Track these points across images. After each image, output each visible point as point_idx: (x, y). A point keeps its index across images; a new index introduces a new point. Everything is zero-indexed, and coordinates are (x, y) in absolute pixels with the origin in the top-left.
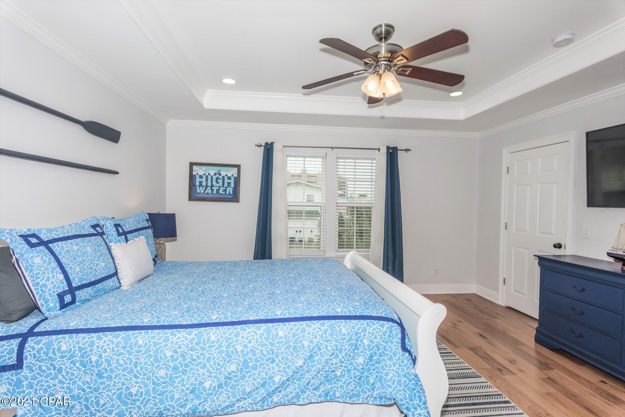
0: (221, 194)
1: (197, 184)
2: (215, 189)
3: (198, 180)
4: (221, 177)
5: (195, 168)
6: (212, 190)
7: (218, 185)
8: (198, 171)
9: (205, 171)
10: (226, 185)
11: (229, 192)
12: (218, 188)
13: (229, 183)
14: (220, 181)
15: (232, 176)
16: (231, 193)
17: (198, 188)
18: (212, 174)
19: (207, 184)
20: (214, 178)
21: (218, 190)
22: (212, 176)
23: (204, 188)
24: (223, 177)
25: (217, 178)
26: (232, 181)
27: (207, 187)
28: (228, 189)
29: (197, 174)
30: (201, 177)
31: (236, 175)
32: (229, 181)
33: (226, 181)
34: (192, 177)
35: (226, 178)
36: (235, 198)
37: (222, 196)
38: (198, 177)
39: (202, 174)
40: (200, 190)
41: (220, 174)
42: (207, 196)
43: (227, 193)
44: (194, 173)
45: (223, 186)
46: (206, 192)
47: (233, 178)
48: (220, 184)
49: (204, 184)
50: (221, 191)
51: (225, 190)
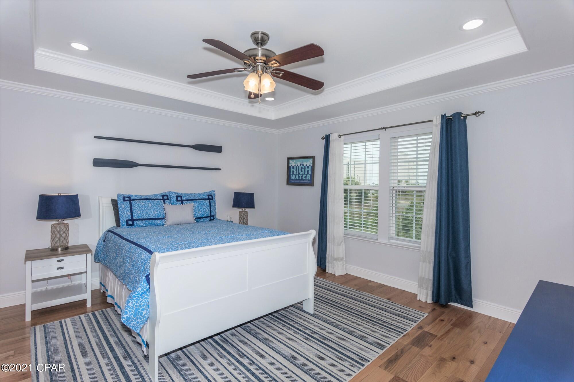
0: (303, 180)
1: (292, 173)
2: (300, 176)
3: (292, 170)
4: (303, 167)
5: (291, 161)
6: (299, 177)
7: (302, 173)
8: (292, 163)
9: (296, 163)
10: (306, 173)
11: (308, 178)
12: (302, 175)
13: (308, 171)
14: (303, 170)
15: (310, 165)
16: (309, 179)
17: (292, 175)
18: (299, 165)
19: (296, 173)
20: (300, 167)
21: (302, 177)
22: (299, 167)
23: (295, 175)
24: (305, 166)
25: (302, 168)
26: (310, 169)
27: (296, 174)
28: (307, 175)
29: (292, 166)
30: (293, 168)
31: (311, 165)
32: (308, 169)
33: (307, 169)
34: (289, 168)
35: (306, 167)
36: (311, 183)
37: (304, 182)
38: (292, 167)
39: (294, 166)
40: (293, 177)
41: (303, 165)
42: (296, 181)
43: (307, 179)
44: (290, 165)
45: (305, 174)
46: (296, 179)
47: (310, 167)
48: (303, 172)
49: (295, 173)
50: (304, 178)
51: (306, 177)
